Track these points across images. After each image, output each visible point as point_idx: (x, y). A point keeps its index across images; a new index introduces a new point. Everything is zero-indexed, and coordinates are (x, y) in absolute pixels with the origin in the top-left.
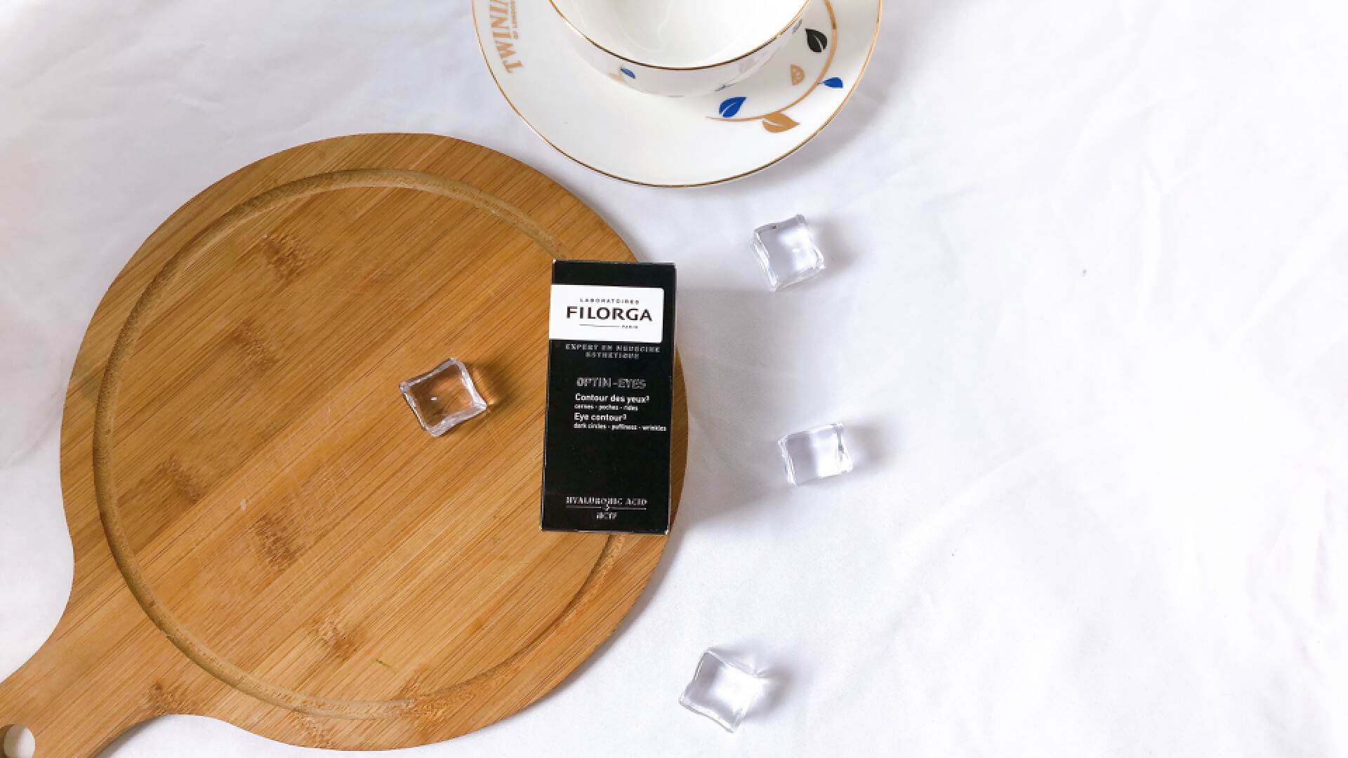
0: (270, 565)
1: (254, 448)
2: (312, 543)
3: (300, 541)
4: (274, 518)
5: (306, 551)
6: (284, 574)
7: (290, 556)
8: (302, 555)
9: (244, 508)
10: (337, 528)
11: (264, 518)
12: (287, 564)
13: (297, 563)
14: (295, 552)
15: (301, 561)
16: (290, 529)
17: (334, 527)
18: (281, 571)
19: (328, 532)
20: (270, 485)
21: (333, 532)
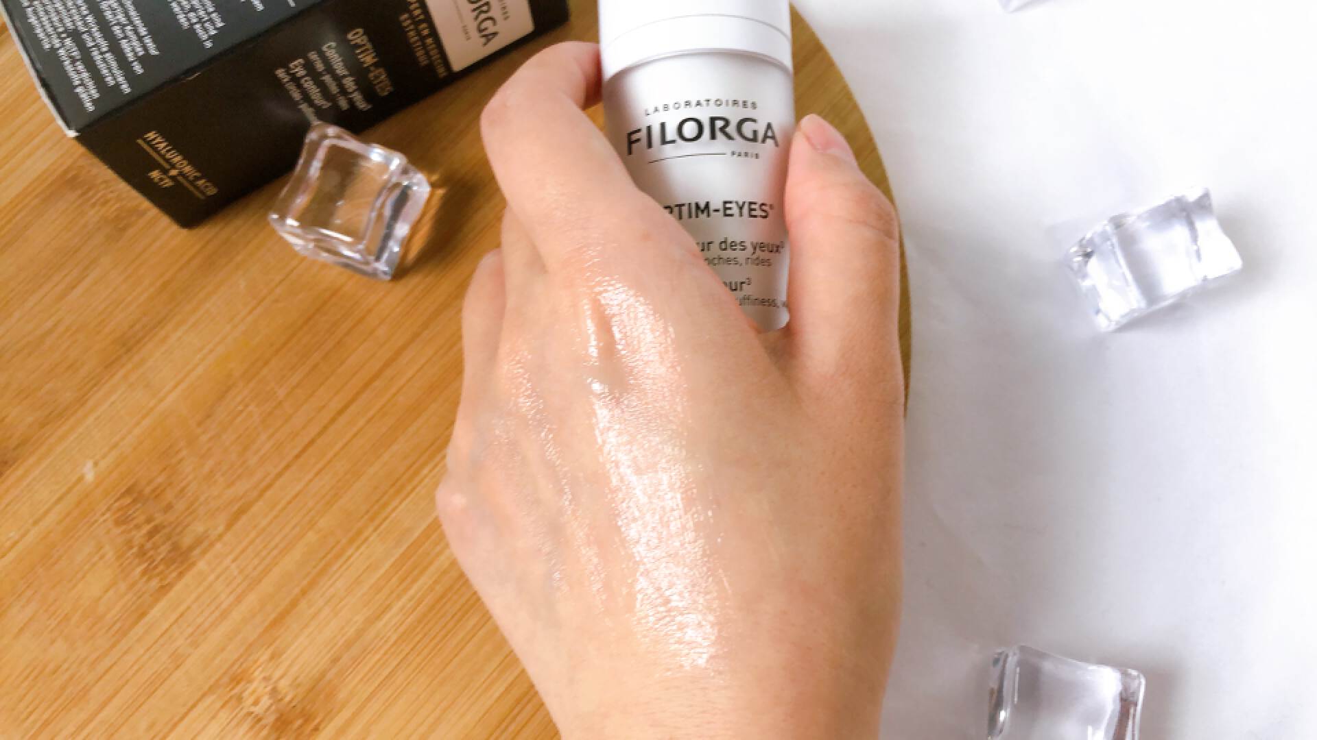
0: (145, 579)
1: (106, 367)
2: (221, 529)
3: (199, 528)
4: (148, 490)
5: (212, 545)
6: (172, 594)
7: (181, 558)
8: (204, 552)
9: (90, 476)
10: (268, 494)
11: (129, 491)
12: (174, 575)
13: (194, 571)
14: (191, 548)
15: (202, 565)
16: (180, 506)
17: (261, 495)
18: (164, 589)
19: (249, 506)
20: (137, 431)
21: (260, 503)
